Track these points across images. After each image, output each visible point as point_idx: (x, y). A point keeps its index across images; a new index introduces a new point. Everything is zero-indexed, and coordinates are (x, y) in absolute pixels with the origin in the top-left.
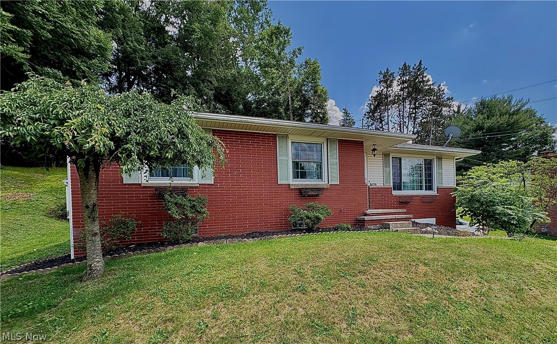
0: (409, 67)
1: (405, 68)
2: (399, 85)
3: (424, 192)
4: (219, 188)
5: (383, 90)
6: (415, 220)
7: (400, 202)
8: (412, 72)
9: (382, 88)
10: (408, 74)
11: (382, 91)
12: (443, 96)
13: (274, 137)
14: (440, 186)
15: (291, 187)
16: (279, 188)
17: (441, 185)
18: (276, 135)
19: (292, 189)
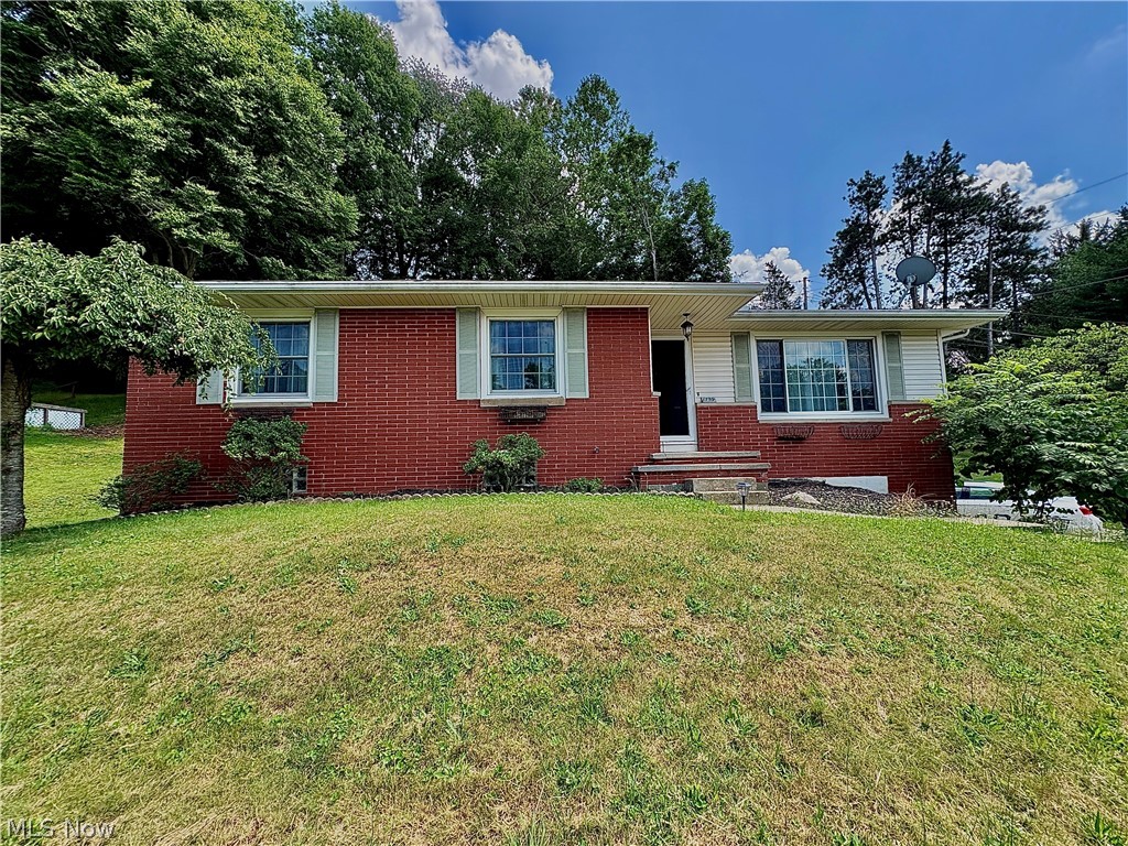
0: (920, 159)
1: (911, 163)
2: (898, 201)
3: (849, 415)
4: (346, 409)
5: (859, 215)
6: (824, 478)
7: (780, 438)
8: (927, 169)
9: (858, 211)
10: (918, 174)
11: (857, 218)
12: (1018, 207)
13: (452, 313)
14: (897, 400)
15: (482, 405)
16: (459, 407)
17: (900, 398)
18: (454, 309)
19: (485, 410)
